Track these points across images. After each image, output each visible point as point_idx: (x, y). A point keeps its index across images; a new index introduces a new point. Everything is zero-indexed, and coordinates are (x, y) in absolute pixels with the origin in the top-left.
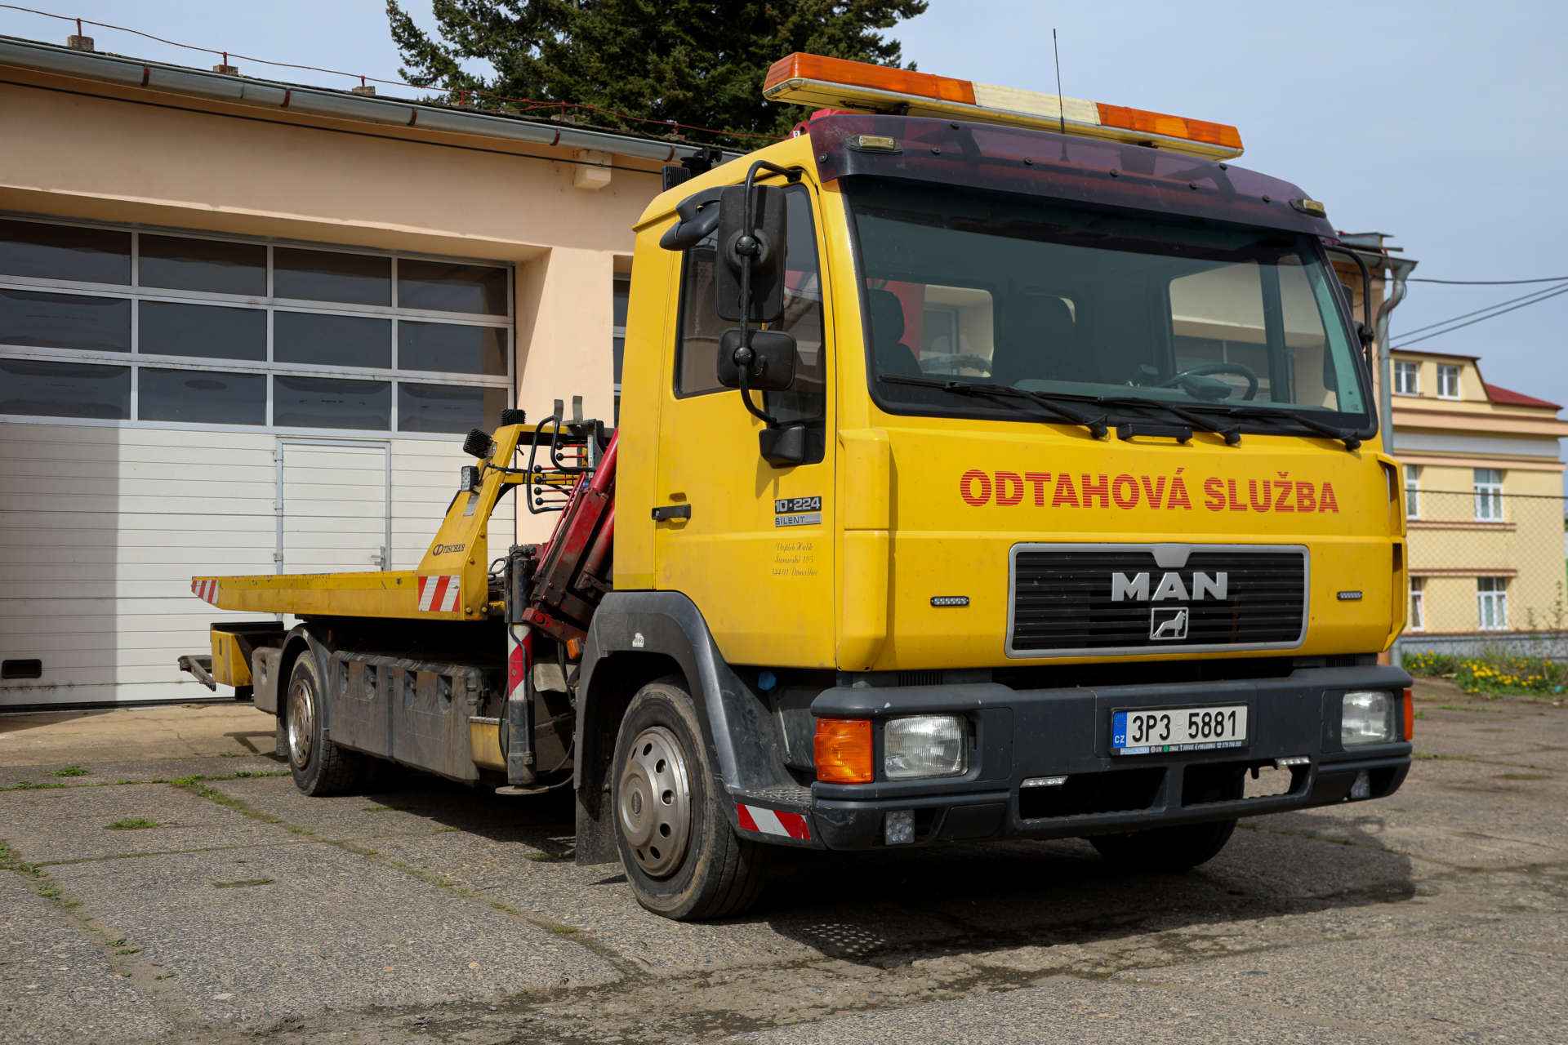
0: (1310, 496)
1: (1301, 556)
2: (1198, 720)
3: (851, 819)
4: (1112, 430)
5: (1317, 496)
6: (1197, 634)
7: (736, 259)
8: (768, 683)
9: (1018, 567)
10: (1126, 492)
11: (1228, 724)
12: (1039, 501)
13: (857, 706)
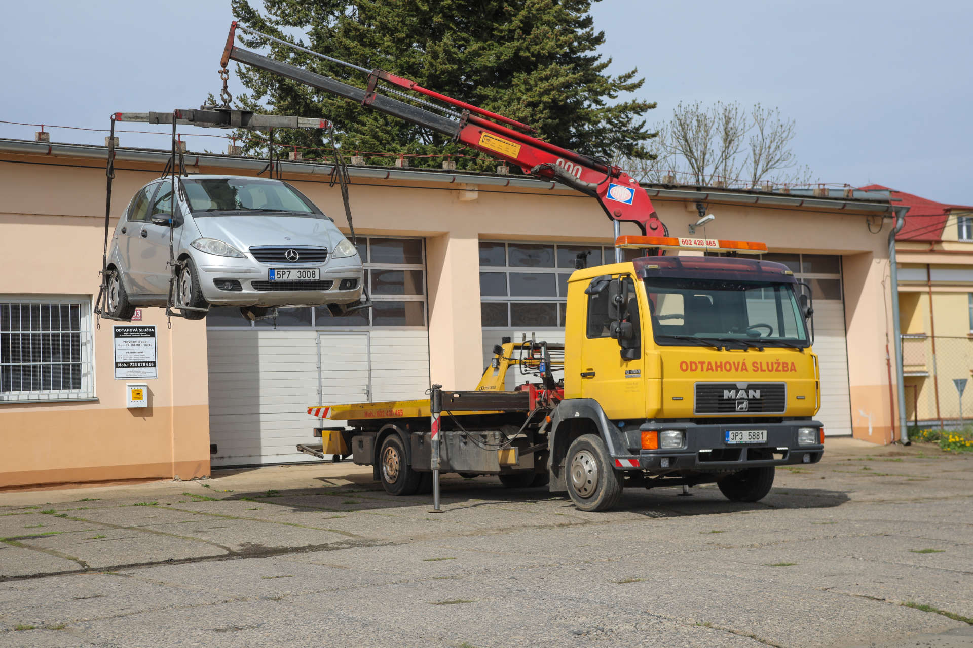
0: (787, 366)
1: (784, 385)
2: (751, 434)
3: (652, 459)
4: (724, 348)
5: (789, 366)
6: (751, 409)
7: (615, 303)
8: (622, 425)
9: (697, 389)
10: (728, 367)
11: (761, 436)
12: (702, 370)
13: (652, 428)
